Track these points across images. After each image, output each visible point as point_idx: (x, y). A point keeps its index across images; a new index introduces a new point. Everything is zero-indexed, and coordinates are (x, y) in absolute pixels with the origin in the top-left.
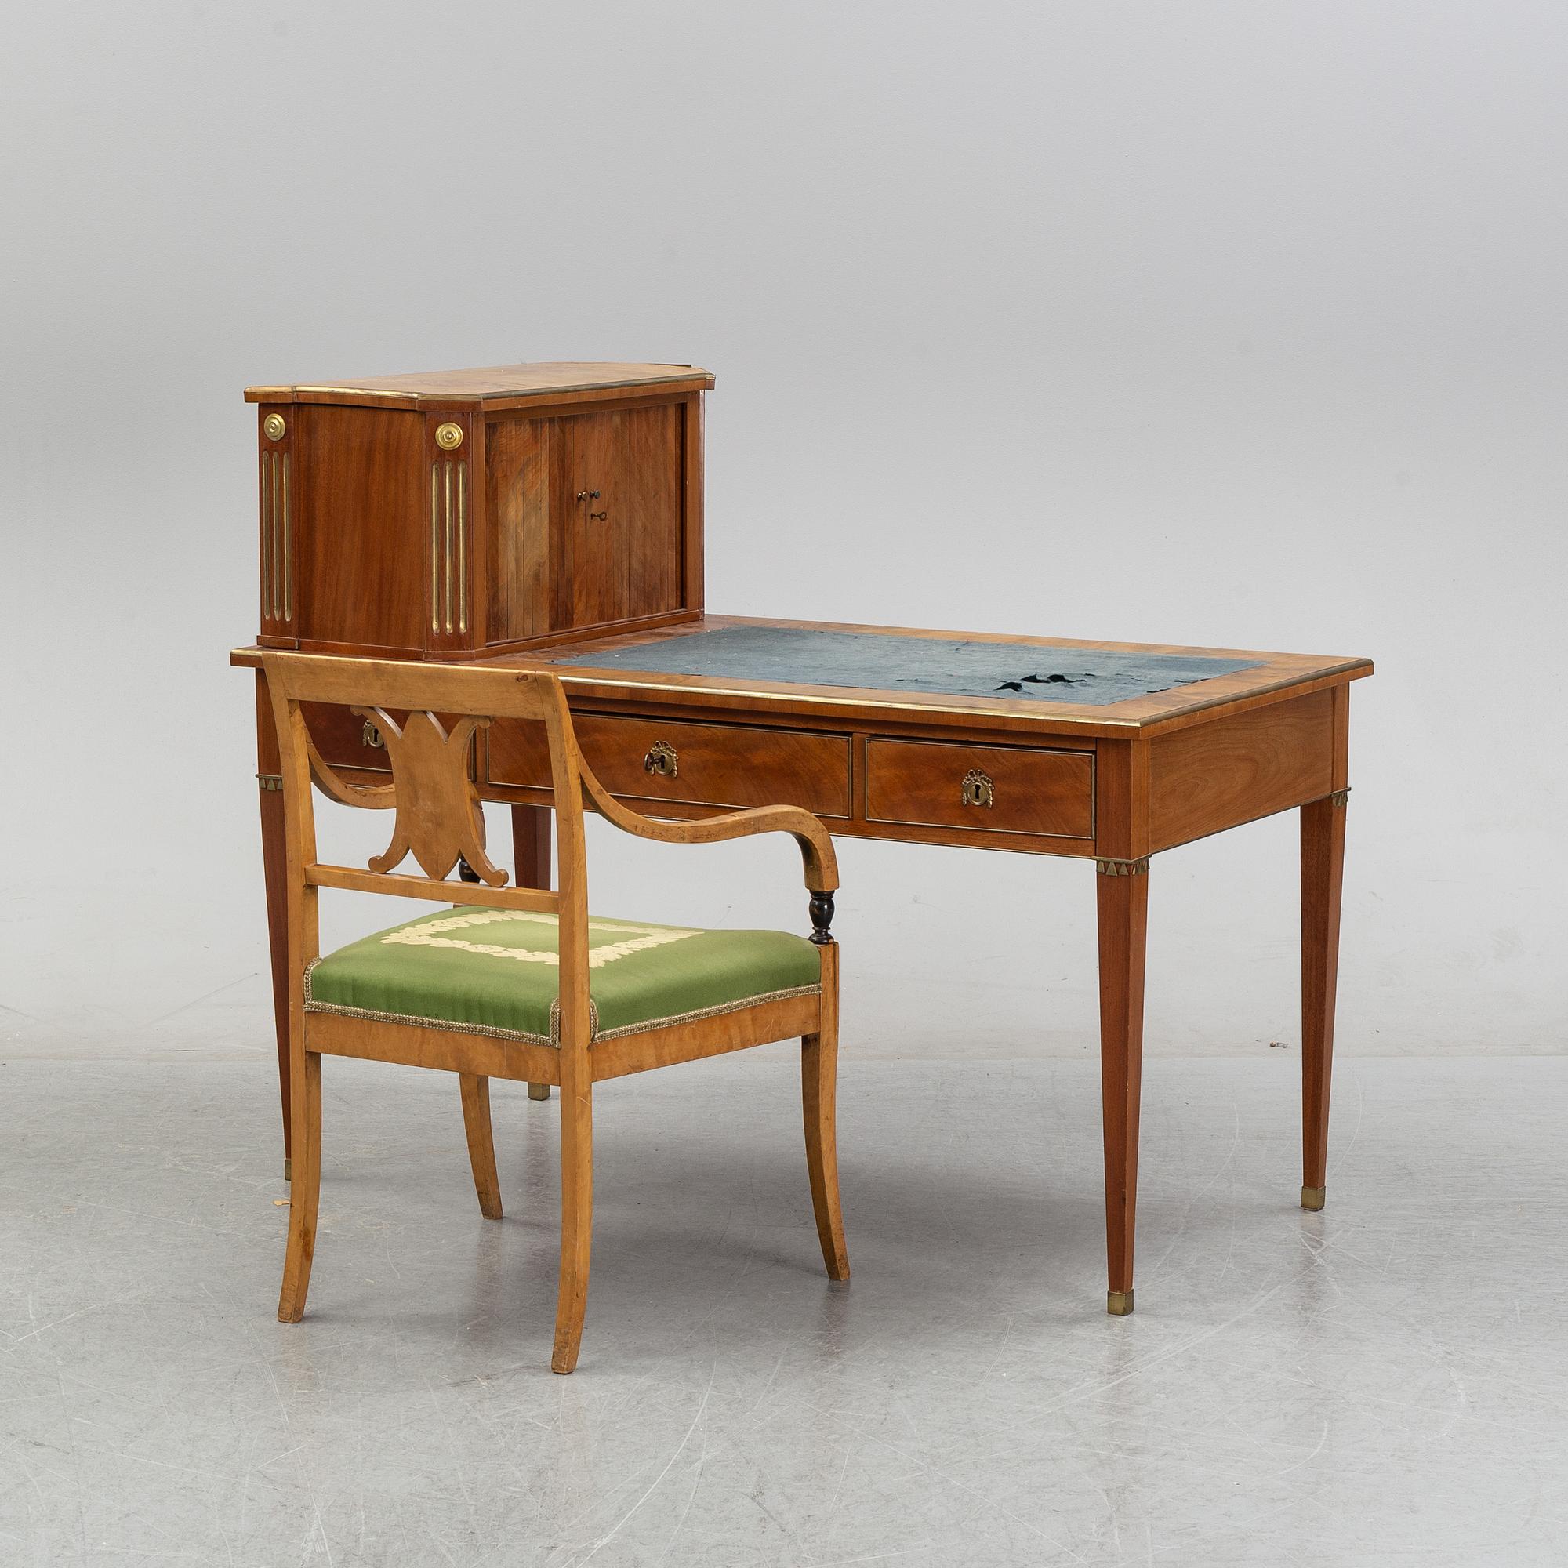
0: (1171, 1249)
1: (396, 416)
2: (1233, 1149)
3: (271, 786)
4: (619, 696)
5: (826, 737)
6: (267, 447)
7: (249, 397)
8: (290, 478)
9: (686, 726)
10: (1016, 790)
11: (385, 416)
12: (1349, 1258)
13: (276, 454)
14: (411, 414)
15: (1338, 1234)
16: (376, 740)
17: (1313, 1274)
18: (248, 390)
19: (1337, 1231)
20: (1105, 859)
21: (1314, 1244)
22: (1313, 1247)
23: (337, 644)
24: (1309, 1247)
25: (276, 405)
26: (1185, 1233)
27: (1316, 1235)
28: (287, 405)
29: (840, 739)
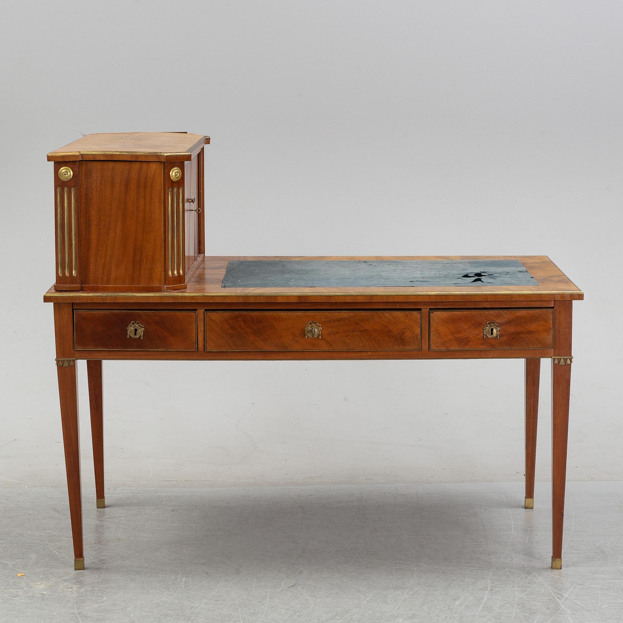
0: (485, 600)
1: (144, 165)
2: (511, 537)
3: (66, 364)
4: (292, 301)
5: (408, 312)
6: (59, 184)
7: (49, 159)
8: (77, 200)
9: (327, 313)
10: (512, 329)
11: (137, 165)
12: (578, 605)
13: (66, 189)
14: (155, 163)
15: (570, 590)
16: (135, 334)
17: (560, 615)
18: (50, 155)
19: (570, 587)
20: (559, 357)
21: (559, 596)
22: (558, 598)
23: (106, 287)
24: (556, 598)
25: (66, 162)
26: (492, 590)
27: (559, 591)
28: (74, 162)
29: (415, 313)
